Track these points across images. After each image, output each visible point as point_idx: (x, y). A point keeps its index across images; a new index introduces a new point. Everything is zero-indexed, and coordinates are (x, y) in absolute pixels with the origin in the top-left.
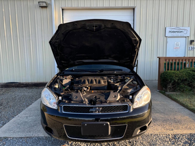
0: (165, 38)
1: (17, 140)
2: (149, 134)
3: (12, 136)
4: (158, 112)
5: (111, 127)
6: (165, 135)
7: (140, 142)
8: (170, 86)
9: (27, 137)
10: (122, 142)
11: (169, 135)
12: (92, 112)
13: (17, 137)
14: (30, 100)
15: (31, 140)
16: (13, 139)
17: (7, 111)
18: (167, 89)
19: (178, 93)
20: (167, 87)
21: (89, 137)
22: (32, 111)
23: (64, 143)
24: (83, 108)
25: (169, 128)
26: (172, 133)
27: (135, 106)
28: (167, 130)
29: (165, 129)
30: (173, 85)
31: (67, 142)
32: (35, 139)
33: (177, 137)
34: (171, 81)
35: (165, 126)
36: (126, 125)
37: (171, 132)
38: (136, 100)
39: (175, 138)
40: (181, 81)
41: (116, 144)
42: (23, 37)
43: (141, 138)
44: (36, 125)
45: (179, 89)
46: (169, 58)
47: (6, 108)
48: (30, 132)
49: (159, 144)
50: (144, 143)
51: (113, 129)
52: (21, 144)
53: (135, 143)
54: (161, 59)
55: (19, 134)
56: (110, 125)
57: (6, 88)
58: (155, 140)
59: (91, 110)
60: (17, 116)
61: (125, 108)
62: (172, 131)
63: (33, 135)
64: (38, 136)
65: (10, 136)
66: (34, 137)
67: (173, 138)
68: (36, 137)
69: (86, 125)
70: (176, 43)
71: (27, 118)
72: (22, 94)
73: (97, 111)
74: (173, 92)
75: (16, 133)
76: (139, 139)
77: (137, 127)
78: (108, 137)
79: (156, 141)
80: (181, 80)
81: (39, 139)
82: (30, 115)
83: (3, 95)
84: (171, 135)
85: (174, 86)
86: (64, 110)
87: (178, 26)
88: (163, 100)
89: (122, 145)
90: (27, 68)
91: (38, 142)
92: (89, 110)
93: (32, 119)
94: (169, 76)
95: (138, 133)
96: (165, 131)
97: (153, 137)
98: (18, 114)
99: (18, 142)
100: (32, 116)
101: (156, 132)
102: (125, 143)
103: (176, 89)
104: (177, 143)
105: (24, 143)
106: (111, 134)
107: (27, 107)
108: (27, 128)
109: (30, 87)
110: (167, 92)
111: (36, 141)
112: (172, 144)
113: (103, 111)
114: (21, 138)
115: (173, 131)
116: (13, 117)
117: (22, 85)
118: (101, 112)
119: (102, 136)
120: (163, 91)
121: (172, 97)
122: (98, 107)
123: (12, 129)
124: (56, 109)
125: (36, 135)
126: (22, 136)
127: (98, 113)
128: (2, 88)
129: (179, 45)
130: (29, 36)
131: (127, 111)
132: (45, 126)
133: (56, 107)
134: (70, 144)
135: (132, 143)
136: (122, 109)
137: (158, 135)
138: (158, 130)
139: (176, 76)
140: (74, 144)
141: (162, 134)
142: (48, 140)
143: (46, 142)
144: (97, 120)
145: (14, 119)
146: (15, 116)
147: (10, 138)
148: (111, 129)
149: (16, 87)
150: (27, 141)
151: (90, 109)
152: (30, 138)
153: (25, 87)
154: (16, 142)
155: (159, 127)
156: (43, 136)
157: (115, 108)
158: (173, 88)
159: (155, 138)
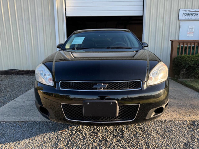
0: (178, 21)
1: (10, 125)
2: (162, 120)
3: (5, 120)
4: (171, 98)
5: (120, 106)
6: (182, 122)
7: (153, 129)
8: (183, 71)
9: (22, 121)
10: (131, 128)
11: (186, 121)
12: (96, 89)
13: (11, 121)
14: (29, 86)
15: (26, 124)
16: (6, 123)
17: (4, 96)
18: (180, 75)
19: (193, 80)
20: (180, 73)
21: (92, 119)
22: (30, 95)
23: (64, 128)
24: (85, 85)
25: (186, 114)
26: (190, 119)
27: (149, 83)
28: (183, 116)
29: (181, 115)
30: (186, 70)
31: (68, 127)
32: (31, 123)
33: (196, 124)
34: (185, 66)
35: (180, 112)
36: (139, 105)
37: (188, 119)
38: (151, 76)
39: (194, 125)
40: (196, 66)
41: (124, 130)
42: (22, 20)
43: (154, 124)
44: (33, 110)
45: (194, 76)
46: (183, 42)
47: (3, 93)
48: (26, 116)
49: (175, 130)
50: (157, 129)
51: (121, 110)
52: (14, 128)
53: (146, 129)
54: (174, 42)
55: (14, 118)
56: (118, 104)
57: (6, 75)
58: (170, 126)
59: (94, 87)
60: (13, 101)
61: (137, 85)
62: (189, 117)
63: (28, 119)
64: (34, 120)
65: (3, 120)
66: (30, 121)
67: (191, 124)
68: (32, 121)
69: (88, 103)
70: (189, 27)
71: (24, 103)
72: (22, 80)
73: (102, 88)
74: (187, 78)
75: (10, 117)
76: (151, 125)
77: (152, 108)
78: (115, 119)
79: (172, 127)
80: (197, 64)
81: (35, 123)
82: (28, 99)
83: (2, 81)
84: (188, 121)
85: (189, 72)
86: (62, 87)
87: (193, 8)
88: (176, 87)
89: (131, 131)
90: (27, 55)
91: (34, 127)
92: (93, 87)
93: (29, 103)
94: (183, 60)
95: (152, 116)
96: (181, 117)
97: (168, 123)
98: (15, 99)
99: (12, 127)
100: (30, 101)
101: (171, 118)
102: (134, 129)
103: (190, 75)
104: (196, 130)
105: (18, 127)
106: (119, 115)
107: (26, 92)
108: (23, 113)
109: (31, 74)
110: (179, 78)
111: (32, 126)
112: (191, 131)
113: (109, 88)
114: (15, 122)
115: (191, 117)
116: (9, 101)
117: (22, 72)
118: (107, 89)
119: (108, 118)
120: (175, 78)
121: (186, 83)
122: (104, 83)
123: (6, 113)
124: (52, 85)
125: (32, 120)
126: (17, 120)
127: (103, 90)
128: (1, 75)
129: (194, 30)
130: (29, 20)
131: (140, 88)
132: (39, 106)
133: (52, 83)
134: (70, 129)
135: (143, 129)
136: (133, 86)
137: (173, 121)
138: (173, 116)
139: (191, 60)
140: (75, 129)
141: (178, 120)
142: (46, 125)
143: (43, 127)
144: (102, 98)
145: (9, 103)
146: (12, 100)
147: (3, 122)
148: (119, 109)
149: (16, 74)
150: (22, 126)
151: (93, 85)
152: (25, 122)
153: (25, 74)
154: (9, 126)
155: (174, 112)
156: (40, 120)
157: (124, 85)
158: (186, 73)
159: (170, 124)
